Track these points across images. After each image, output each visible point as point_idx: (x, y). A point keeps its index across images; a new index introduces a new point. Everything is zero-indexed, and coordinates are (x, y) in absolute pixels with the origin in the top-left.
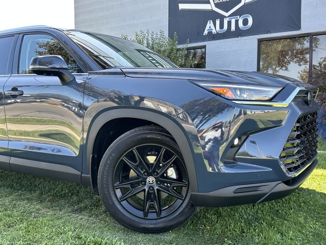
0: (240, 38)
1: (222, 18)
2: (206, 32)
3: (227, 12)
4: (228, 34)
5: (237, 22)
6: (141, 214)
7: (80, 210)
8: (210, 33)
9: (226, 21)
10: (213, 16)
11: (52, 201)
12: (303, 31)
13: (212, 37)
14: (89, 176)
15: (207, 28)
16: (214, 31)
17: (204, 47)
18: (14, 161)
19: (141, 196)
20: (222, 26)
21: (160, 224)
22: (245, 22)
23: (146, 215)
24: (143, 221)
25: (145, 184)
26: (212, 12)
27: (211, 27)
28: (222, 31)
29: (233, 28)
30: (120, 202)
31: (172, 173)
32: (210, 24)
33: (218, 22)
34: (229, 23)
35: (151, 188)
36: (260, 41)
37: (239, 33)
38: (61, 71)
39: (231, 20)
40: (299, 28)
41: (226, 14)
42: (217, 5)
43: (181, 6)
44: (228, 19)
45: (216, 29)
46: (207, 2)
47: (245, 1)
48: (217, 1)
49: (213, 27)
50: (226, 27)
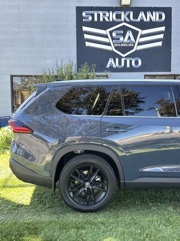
0: (133, 73)
1: (120, 58)
2: (108, 66)
3: (124, 54)
4: (124, 70)
5: (131, 62)
8: (111, 67)
9: (123, 60)
10: (114, 55)
12: (172, 72)
13: (113, 70)
15: (109, 63)
16: (114, 66)
20: (120, 63)
22: (137, 63)
26: (113, 52)
28: (120, 67)
29: (128, 65)
32: (111, 61)
33: (117, 60)
34: (125, 62)
37: (132, 69)
39: (126, 60)
40: (170, 70)
42: (116, 48)
43: (88, 44)
44: (124, 59)
45: (116, 65)
46: (109, 44)
47: (137, 48)
48: (116, 45)
49: (113, 63)
50: (123, 64)
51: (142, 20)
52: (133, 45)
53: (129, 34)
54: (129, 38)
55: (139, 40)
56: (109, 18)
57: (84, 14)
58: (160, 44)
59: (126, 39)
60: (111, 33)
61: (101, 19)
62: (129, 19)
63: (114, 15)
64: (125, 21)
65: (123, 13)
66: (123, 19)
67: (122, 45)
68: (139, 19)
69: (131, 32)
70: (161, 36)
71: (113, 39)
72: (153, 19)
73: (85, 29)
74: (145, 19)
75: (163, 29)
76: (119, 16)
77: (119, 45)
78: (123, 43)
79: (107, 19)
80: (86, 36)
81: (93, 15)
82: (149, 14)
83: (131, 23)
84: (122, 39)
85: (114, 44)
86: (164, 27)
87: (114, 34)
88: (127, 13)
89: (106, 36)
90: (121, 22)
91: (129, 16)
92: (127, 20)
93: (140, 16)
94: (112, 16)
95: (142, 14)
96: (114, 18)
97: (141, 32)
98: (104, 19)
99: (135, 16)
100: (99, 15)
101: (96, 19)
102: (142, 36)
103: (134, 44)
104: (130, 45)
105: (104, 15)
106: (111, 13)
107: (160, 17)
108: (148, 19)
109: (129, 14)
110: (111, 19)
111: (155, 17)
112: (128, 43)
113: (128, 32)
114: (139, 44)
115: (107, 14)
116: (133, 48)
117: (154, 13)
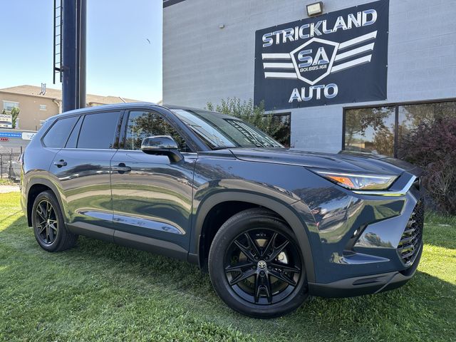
0: (325, 107)
1: (307, 86)
2: (291, 100)
3: (312, 81)
4: (313, 102)
5: (322, 90)
6: (251, 298)
7: (185, 288)
8: (295, 100)
9: (311, 90)
10: (298, 84)
11: (154, 275)
12: (389, 100)
13: (297, 104)
14: (197, 255)
15: (293, 95)
16: (299, 99)
17: (290, 114)
18: (118, 234)
19: (251, 280)
20: (307, 94)
21: (271, 309)
22: (331, 91)
23: (257, 300)
24: (254, 306)
25: (256, 269)
26: (298, 80)
27: (295, 94)
28: (307, 99)
29: (318, 96)
30: (230, 286)
31: (283, 258)
32: (295, 93)
33: (303, 90)
34: (315, 92)
35: (262, 272)
36: (345, 110)
37: (324, 101)
38: (171, 151)
39: (316, 89)
40: (385, 98)
41: (312, 83)
42: (302, 74)
43: (267, 75)
44: (313, 88)
45: (302, 97)
46: (293, 71)
47: (333, 69)
48: (302, 70)
49: (298, 95)
50: (311, 95)
51: (340, 30)
52: (325, 66)
53: (321, 52)
54: (321, 58)
55: (335, 57)
56: (294, 36)
57: (264, 38)
58: (368, 58)
59: (316, 60)
60: (296, 55)
61: (285, 40)
62: (321, 31)
63: (301, 30)
64: (316, 36)
65: (312, 26)
66: (312, 34)
67: (311, 69)
68: (335, 29)
69: (323, 49)
70: (371, 46)
71: (298, 62)
72: (358, 23)
73: (265, 56)
74: (344, 27)
75: (374, 34)
76: (307, 31)
77: (307, 69)
79: (291, 39)
80: (266, 65)
81: (274, 37)
82: (351, 18)
83: (324, 36)
84: (310, 61)
85: (299, 69)
86: (376, 32)
87: (300, 56)
88: (319, 24)
89: (290, 61)
90: (310, 38)
92: (319, 33)
93: (337, 24)
94: (298, 33)
95: (340, 21)
96: (301, 34)
97: (338, 46)
98: (288, 39)
99: (330, 26)
100: (281, 36)
101: (278, 41)
102: (339, 52)
103: (328, 65)
104: (321, 67)
105: (288, 33)
106: (297, 29)
107: (369, 17)
108: (350, 25)
109: (322, 24)
110: (297, 38)
111: (360, 20)
112: (319, 65)
114: (335, 64)
115: (292, 32)
116: (325, 70)
117: (359, 15)
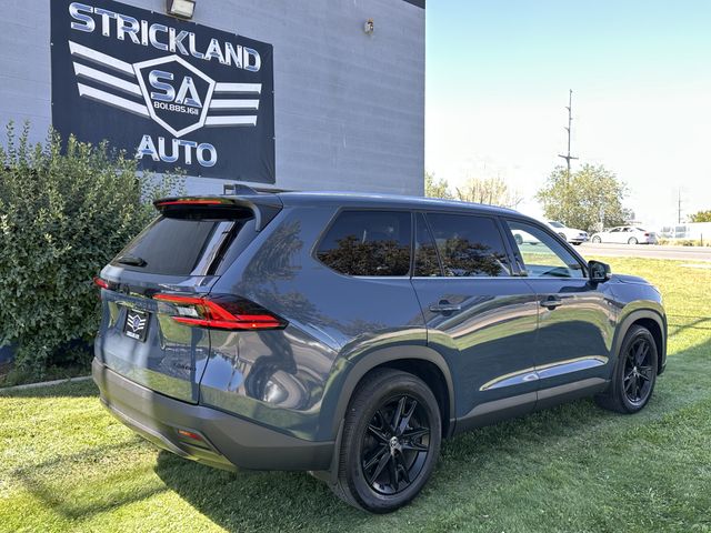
0: (199, 178)
2: (140, 154)
3: (177, 130)
5: (194, 151)
8: (147, 158)
9: (176, 145)
12: (277, 185)
15: (142, 147)
16: (155, 156)
20: (169, 151)
22: (207, 155)
27: (148, 147)
28: (169, 160)
29: (188, 159)
32: (146, 143)
33: (162, 142)
34: (182, 149)
39: (184, 145)
41: (177, 134)
42: (158, 112)
43: (84, 90)
44: (179, 142)
45: (159, 154)
46: (141, 101)
47: (206, 121)
48: (158, 105)
49: (152, 148)
50: (176, 154)
52: (196, 112)
54: (188, 95)
55: (211, 102)
56: (139, 35)
58: (252, 120)
59: (181, 97)
60: (145, 72)
61: (121, 34)
63: (153, 32)
64: (178, 52)
65: (172, 33)
67: (173, 108)
68: (208, 56)
69: (191, 81)
71: (150, 88)
73: (75, 48)
74: (221, 59)
75: (258, 88)
76: (163, 37)
77: (166, 106)
78: (173, 102)
79: (134, 38)
80: (79, 69)
81: (98, 20)
83: (190, 59)
84: (171, 93)
85: (153, 101)
86: (260, 85)
87: (153, 78)
88: (183, 34)
89: (134, 80)
90: (169, 53)
91: (186, 42)
95: (214, 46)
96: (153, 39)
97: (215, 86)
98: (126, 35)
100: (113, 23)
101: (106, 30)
102: (216, 96)
103: (200, 110)
104: (190, 110)
108: (228, 61)
110: (145, 41)
111: (241, 57)
112: (186, 107)
113: (185, 80)
114: (212, 113)
115: (136, 26)
116: (196, 119)
